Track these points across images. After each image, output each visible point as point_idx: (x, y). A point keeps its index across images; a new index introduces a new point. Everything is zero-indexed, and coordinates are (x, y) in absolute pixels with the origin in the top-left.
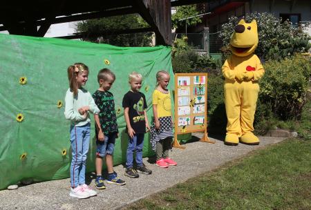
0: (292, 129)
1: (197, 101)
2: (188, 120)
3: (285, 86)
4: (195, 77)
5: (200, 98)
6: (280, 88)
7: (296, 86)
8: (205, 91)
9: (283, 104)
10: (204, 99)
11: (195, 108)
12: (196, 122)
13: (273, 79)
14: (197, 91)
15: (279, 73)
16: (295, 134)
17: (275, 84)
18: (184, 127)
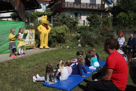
0: (61, 46)
1: (31, 37)
2: (28, 43)
3: (59, 34)
4: (31, 31)
5: (32, 37)
6: (58, 34)
7: (62, 34)
8: (34, 34)
9: (59, 39)
10: (34, 37)
11: (31, 39)
12: (31, 43)
13: (56, 31)
14: (31, 34)
15: (58, 30)
16: (62, 47)
17: (57, 33)
18: (27, 45)
